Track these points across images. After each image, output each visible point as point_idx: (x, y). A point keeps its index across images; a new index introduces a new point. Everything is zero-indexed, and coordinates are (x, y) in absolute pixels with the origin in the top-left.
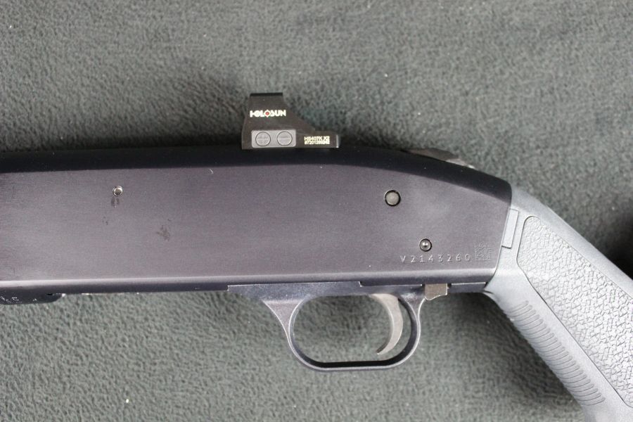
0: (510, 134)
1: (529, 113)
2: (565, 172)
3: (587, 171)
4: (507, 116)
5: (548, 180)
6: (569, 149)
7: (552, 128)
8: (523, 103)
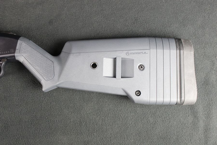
0: (29, 27)
1: (33, 22)
2: (42, 34)
3: (47, 34)
4: (28, 23)
5: (38, 36)
6: (43, 29)
7: (39, 25)
8: (32, 20)
